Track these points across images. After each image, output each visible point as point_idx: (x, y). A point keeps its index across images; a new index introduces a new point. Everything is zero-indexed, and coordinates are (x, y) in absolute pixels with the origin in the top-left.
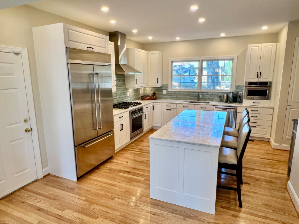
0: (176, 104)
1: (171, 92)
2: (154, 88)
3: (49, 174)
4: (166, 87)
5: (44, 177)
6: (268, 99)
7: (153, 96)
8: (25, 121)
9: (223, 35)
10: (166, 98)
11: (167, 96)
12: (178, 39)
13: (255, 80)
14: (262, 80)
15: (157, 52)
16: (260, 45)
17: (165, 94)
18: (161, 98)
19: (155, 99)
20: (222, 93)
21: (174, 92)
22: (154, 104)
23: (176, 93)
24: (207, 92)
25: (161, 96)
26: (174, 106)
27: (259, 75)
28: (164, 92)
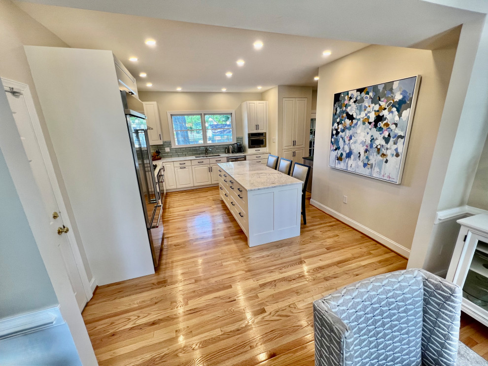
0: (191, 160)
1: (176, 149)
2: (154, 147)
3: (97, 287)
4: (169, 144)
5: (94, 294)
6: (265, 146)
7: (157, 156)
8: (55, 217)
9: (224, 90)
10: (171, 157)
11: (171, 154)
12: (179, 89)
13: (255, 131)
14: (260, 131)
15: (155, 103)
16: (255, 102)
17: (168, 153)
18: (164, 157)
19: (160, 159)
20: (226, 145)
21: (179, 148)
22: (164, 164)
23: (182, 149)
24: (213, 146)
25: (163, 155)
26: (188, 163)
27: (257, 127)
28: (167, 150)
